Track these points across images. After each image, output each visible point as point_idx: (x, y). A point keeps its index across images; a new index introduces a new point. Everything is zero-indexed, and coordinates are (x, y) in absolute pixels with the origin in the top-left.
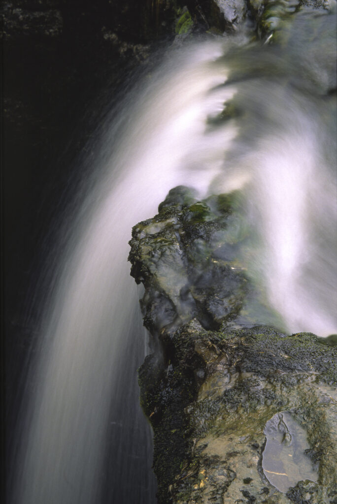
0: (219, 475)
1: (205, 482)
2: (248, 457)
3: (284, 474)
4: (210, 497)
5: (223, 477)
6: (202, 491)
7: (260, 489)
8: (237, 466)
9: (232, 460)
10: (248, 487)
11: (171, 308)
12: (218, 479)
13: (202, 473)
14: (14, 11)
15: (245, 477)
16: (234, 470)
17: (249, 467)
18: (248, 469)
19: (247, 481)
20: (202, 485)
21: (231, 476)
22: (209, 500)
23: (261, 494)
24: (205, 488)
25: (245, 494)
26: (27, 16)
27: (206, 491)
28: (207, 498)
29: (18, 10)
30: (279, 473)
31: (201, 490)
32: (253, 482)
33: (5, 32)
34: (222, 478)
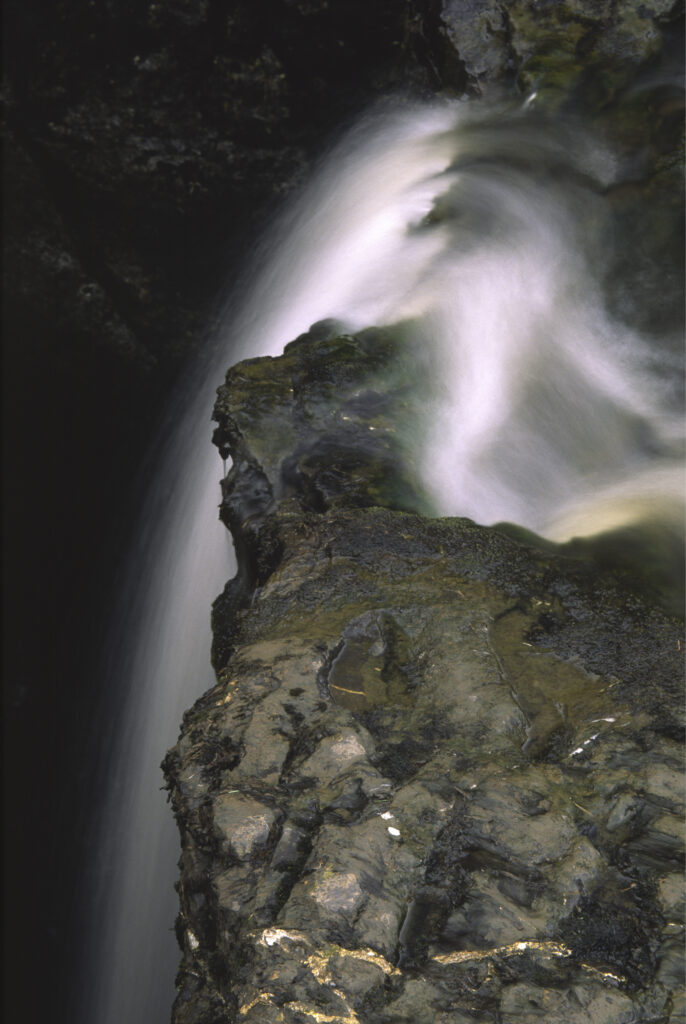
0: (256, 684)
1: (232, 695)
2: (306, 660)
3: (361, 693)
4: (236, 714)
5: (260, 687)
6: (226, 708)
7: (312, 704)
8: (286, 672)
9: (280, 665)
10: (294, 702)
11: (266, 489)
12: (253, 690)
13: (233, 683)
14: (220, 147)
15: (295, 686)
16: (280, 677)
17: (303, 674)
18: (302, 677)
19: (296, 693)
20: (228, 698)
21: (275, 684)
22: (234, 718)
23: (314, 711)
24: (231, 703)
25: (289, 709)
26: (243, 156)
27: (232, 707)
28: (231, 715)
29: (226, 143)
30: (355, 690)
31: (226, 706)
32: (304, 694)
33: (198, 184)
34: (258, 689)
